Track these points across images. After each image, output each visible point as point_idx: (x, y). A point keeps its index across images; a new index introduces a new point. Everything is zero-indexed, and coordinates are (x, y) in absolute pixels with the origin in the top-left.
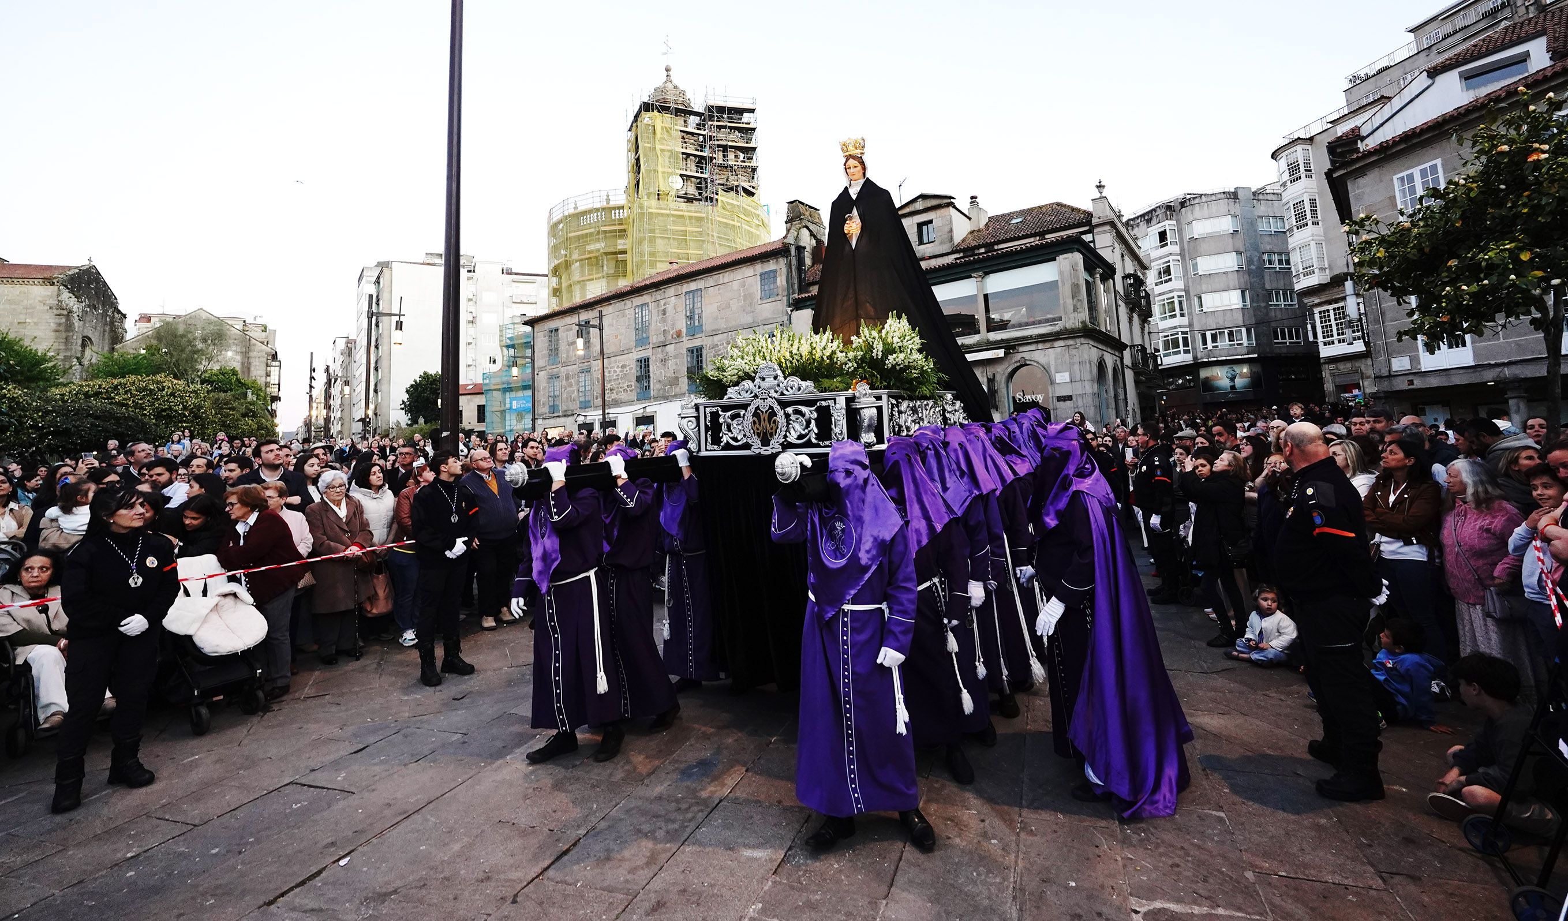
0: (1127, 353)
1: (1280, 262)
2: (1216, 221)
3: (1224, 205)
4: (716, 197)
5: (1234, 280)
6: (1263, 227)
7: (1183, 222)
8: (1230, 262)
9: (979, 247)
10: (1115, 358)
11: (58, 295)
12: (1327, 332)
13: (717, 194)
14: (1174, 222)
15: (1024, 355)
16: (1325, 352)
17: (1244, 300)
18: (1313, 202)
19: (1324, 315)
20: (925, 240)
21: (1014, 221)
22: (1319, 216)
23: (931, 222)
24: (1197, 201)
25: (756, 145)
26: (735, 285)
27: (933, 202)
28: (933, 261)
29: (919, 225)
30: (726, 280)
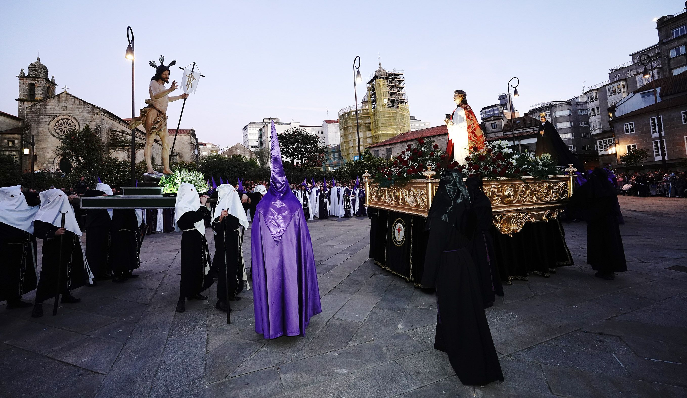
1: (585, 124)
2: (564, 112)
3: (566, 107)
5: (569, 130)
6: (579, 113)
7: (552, 111)
8: (567, 125)
11: (191, 139)
12: (601, 147)
13: (399, 104)
14: (549, 112)
16: (600, 153)
17: (573, 137)
18: (598, 108)
19: (600, 143)
20: (493, 127)
21: (517, 122)
22: (599, 112)
23: (496, 123)
24: (557, 105)
25: (403, 86)
26: (443, 140)
27: (496, 118)
28: (496, 133)
29: (492, 123)
30: (440, 139)
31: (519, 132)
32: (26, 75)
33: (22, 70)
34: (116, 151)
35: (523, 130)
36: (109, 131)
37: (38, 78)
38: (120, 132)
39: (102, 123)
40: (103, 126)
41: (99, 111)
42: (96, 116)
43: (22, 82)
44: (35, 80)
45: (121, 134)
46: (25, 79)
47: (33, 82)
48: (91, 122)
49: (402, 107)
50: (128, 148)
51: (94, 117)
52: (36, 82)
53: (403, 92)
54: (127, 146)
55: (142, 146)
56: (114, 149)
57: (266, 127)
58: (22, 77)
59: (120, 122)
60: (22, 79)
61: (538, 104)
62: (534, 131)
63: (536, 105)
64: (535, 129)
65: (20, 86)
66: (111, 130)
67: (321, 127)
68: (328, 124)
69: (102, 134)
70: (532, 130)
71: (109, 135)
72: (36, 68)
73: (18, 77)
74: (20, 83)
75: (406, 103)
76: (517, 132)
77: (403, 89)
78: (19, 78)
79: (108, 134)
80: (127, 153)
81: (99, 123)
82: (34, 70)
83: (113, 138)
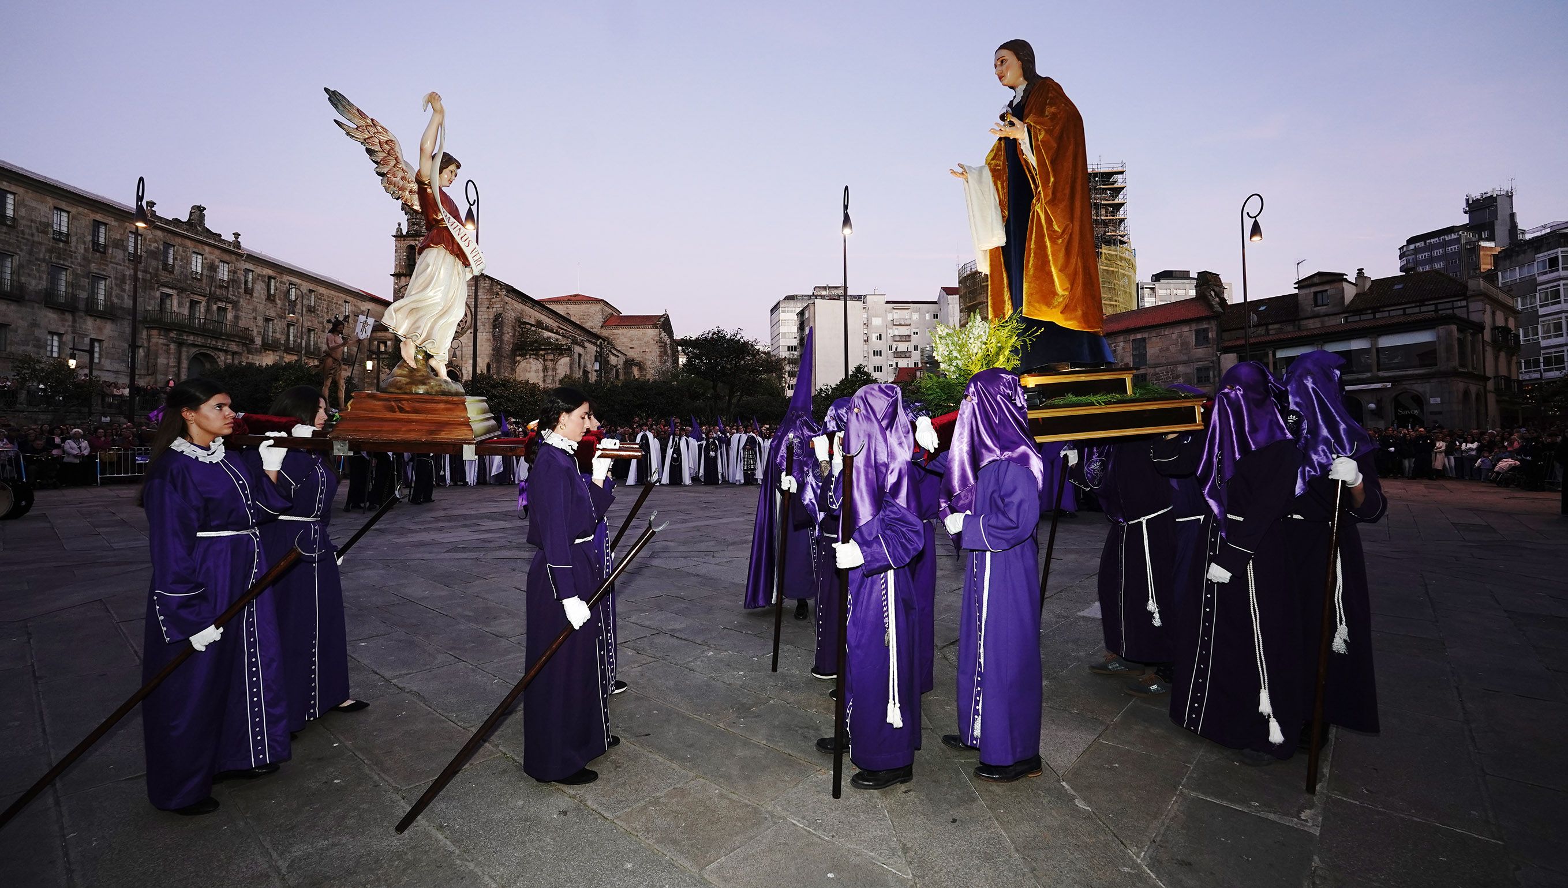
0: (1490, 385)
4: (1100, 250)
9: (1368, 309)
10: (1479, 387)
11: (661, 333)
13: (1101, 248)
15: (1407, 386)
20: (1320, 302)
21: (1396, 287)
23: (1327, 291)
25: (1122, 201)
26: (1174, 336)
27: (1325, 279)
28: (1326, 318)
29: (1315, 293)
30: (1166, 333)
31: (1392, 313)
32: (404, 233)
33: (399, 225)
34: (526, 359)
35: (1404, 309)
36: (515, 323)
37: (419, 236)
38: (532, 325)
39: (504, 308)
40: (506, 314)
41: (501, 289)
42: (496, 297)
43: (399, 245)
44: (416, 240)
45: (533, 328)
46: (402, 239)
47: (414, 244)
48: (488, 308)
49: (1111, 255)
50: (545, 354)
51: (493, 300)
52: (417, 242)
53: (1123, 217)
54: (542, 350)
55: (565, 350)
56: (523, 355)
57: (811, 307)
58: (399, 236)
59: (534, 306)
60: (399, 239)
61: (1544, 227)
62: (1436, 311)
63: (1538, 229)
64: (1440, 307)
65: (396, 251)
66: (520, 321)
67: (935, 303)
68: (949, 297)
69: (505, 328)
70: (1433, 308)
71: (515, 330)
72: (417, 219)
73: (394, 236)
74: (396, 246)
75: (1122, 243)
76: (1386, 314)
77: (1122, 208)
78: (395, 239)
79: (514, 327)
80: (542, 362)
81: (500, 310)
82: (414, 224)
83: (522, 335)
